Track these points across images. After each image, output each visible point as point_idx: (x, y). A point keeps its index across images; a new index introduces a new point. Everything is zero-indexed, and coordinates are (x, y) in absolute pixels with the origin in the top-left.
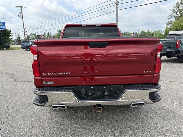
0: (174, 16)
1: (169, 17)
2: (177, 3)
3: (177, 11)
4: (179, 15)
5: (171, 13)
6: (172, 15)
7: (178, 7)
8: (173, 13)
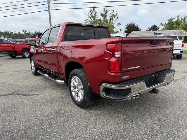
0: (90, 21)
1: (86, 21)
2: (90, 10)
3: (91, 17)
4: (93, 20)
5: (87, 18)
6: (87, 20)
7: (92, 13)
8: (89, 18)
